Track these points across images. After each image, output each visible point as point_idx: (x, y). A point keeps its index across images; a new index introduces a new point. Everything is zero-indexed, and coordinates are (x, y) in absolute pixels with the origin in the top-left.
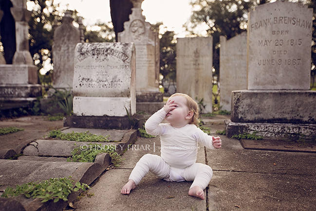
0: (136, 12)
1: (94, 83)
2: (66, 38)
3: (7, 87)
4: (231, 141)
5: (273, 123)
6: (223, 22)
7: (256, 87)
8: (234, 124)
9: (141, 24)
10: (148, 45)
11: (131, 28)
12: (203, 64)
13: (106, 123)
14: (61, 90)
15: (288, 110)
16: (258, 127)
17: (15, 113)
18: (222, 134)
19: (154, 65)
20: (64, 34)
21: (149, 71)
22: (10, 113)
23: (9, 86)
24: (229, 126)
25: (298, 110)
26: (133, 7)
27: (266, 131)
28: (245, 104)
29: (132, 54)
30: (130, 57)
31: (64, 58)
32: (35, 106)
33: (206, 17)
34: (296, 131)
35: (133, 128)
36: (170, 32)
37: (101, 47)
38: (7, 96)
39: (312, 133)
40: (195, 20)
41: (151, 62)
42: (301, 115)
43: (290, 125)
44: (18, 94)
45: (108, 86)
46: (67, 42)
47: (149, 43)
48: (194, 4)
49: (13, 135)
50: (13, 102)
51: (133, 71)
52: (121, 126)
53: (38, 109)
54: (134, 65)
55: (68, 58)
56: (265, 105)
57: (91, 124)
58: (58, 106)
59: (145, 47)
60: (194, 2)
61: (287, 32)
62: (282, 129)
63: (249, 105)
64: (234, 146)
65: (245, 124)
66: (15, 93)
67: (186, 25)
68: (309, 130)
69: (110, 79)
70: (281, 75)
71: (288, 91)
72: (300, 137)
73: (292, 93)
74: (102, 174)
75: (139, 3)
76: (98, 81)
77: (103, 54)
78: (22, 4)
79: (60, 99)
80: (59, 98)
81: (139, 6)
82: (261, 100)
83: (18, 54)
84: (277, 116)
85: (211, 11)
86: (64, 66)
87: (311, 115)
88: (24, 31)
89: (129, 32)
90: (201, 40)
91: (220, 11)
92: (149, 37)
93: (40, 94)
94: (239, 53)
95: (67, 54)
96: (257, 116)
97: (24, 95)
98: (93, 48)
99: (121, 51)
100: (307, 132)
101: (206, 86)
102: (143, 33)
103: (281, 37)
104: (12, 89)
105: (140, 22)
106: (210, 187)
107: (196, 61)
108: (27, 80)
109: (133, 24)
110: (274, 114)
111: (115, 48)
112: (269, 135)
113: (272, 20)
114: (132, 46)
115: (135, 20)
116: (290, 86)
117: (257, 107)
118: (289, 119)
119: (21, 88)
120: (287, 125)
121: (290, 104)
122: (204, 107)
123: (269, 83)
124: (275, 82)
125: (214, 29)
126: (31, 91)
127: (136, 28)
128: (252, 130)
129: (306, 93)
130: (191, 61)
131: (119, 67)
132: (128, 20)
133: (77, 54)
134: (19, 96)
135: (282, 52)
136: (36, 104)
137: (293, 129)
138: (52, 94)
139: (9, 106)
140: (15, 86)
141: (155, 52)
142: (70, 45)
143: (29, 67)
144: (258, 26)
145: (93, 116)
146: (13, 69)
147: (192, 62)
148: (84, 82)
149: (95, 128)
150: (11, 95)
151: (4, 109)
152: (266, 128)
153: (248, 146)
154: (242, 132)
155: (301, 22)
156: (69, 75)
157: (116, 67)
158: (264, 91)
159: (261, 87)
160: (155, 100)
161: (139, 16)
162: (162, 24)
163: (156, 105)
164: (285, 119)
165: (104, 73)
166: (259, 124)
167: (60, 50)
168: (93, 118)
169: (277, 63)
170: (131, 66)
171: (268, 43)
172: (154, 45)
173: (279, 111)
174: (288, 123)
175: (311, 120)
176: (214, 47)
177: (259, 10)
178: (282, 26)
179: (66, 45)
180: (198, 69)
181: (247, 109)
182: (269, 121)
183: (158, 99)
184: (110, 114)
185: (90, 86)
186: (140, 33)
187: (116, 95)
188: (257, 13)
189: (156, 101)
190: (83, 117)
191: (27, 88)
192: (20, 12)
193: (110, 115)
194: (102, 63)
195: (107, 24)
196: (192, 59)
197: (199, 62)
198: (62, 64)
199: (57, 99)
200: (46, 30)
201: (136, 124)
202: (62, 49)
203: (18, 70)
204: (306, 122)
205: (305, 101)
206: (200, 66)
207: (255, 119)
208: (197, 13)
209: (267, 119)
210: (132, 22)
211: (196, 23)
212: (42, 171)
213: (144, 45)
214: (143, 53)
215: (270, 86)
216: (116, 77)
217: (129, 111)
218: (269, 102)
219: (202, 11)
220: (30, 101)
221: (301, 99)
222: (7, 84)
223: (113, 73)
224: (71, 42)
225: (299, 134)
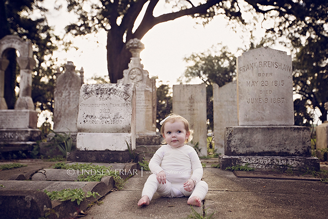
0: (134, 61)
1: (97, 119)
2: (67, 85)
3: (7, 132)
4: (225, 172)
5: (263, 156)
6: (216, 77)
7: (246, 123)
8: (227, 157)
9: (139, 72)
10: (146, 91)
11: (130, 75)
12: (197, 110)
13: (108, 157)
14: (60, 134)
15: (276, 143)
16: (249, 159)
17: (14, 155)
18: (216, 167)
19: (151, 110)
20: (66, 81)
21: (147, 115)
22: (10, 155)
23: (9, 130)
24: (223, 158)
25: (285, 144)
26: (132, 57)
27: (257, 163)
28: (236, 138)
29: (133, 94)
30: (131, 96)
31: (65, 103)
32: (35, 149)
33: (199, 71)
34: (284, 162)
35: (133, 162)
36: (166, 86)
37: (104, 87)
38: (7, 139)
39: (298, 164)
40: (189, 75)
41: (148, 107)
42: (288, 148)
43: (279, 158)
44: (18, 138)
45: (110, 122)
46: (69, 89)
47: (147, 89)
48: (188, 59)
49: (18, 169)
50: (12, 145)
51: (133, 109)
52: (122, 160)
53: (37, 152)
54: (134, 104)
55: (69, 103)
56: (255, 139)
57: (94, 158)
58: (57, 149)
59: (143, 93)
60: (187, 58)
61: (271, 74)
62: (271, 161)
63: (241, 139)
64: (228, 176)
65: (237, 157)
66: (14, 137)
67: (180, 79)
68: (296, 162)
69: (112, 116)
70: (268, 112)
71: (275, 127)
72: (288, 168)
73: (278, 128)
74: (107, 194)
75: (138, 53)
76: (101, 118)
77: (107, 93)
78: (27, 53)
79: (60, 142)
80: (58, 141)
81: (137, 56)
82: (251, 134)
83: (21, 99)
84: (266, 150)
85: (204, 66)
86: (65, 111)
87: (297, 148)
88: (28, 78)
89: (128, 79)
90: (196, 87)
91: (213, 66)
92: (147, 83)
93: (39, 138)
94: (231, 99)
95: (68, 100)
96: (248, 149)
97: (23, 139)
98: (97, 88)
99: (123, 91)
100: (294, 164)
101: (200, 130)
102: (141, 80)
103: (266, 79)
104: (12, 133)
105: (138, 70)
106: (206, 201)
107: (192, 106)
108: (28, 125)
109: (132, 71)
110: (263, 147)
111: (117, 88)
112: (260, 167)
113: (257, 64)
114: (133, 86)
115: (134, 68)
116: (277, 122)
117: (248, 141)
118: (277, 152)
119: (21, 132)
120: (276, 157)
121: (278, 138)
122: (200, 150)
123: (257, 119)
124: (263, 118)
125: (208, 83)
126: (31, 134)
127: (134, 76)
128: (244, 162)
129: (291, 128)
130: (186, 106)
131: (121, 105)
132: (127, 68)
133: (82, 93)
134: (19, 140)
135: (268, 92)
136: (36, 147)
137: (281, 161)
138: (52, 138)
139: (9, 149)
140: (15, 130)
141: (153, 98)
142: (71, 91)
143: (30, 112)
144: (245, 69)
145: (95, 151)
146: (15, 114)
147: (187, 108)
148: (88, 119)
149: (97, 162)
150: (11, 139)
151: (4, 151)
152: (257, 160)
153: (240, 175)
154: (235, 165)
155: (283, 66)
156: (69, 119)
157: (118, 105)
158: (254, 127)
159: (251, 123)
160: (152, 143)
161: (138, 65)
162: (157, 78)
163: (153, 147)
164: (274, 152)
165: (106, 111)
166: (250, 157)
167: (61, 96)
168: (96, 152)
169: (264, 101)
170: (132, 104)
171: (255, 83)
172: (151, 91)
173: (268, 145)
174: (276, 156)
175: (297, 153)
176: (207, 99)
177: (246, 55)
178: (266, 70)
179: (67, 91)
180: (193, 114)
181: (239, 143)
182: (260, 154)
183: (156, 142)
184: (112, 148)
185: (94, 122)
186: (138, 80)
187: (118, 131)
188: (244, 57)
189: (154, 145)
190: (86, 152)
191: (27, 131)
192: (26, 61)
193: (111, 150)
194: (105, 102)
195: (103, 77)
196: (187, 105)
197: (194, 108)
198: (63, 109)
199: (56, 143)
200: (43, 82)
201: (136, 157)
202: (64, 94)
203: (19, 115)
204: (293, 155)
205: (291, 136)
206: (195, 112)
207: (247, 153)
208: (191, 68)
209: (257, 152)
210: (131, 70)
211: (191, 77)
212: (54, 187)
213: (142, 91)
214: (141, 99)
215: (258, 122)
216: (118, 114)
217: (129, 146)
218: (258, 137)
219: (196, 66)
220: (29, 145)
221: (287, 134)
222: (7, 128)
223: (115, 110)
224: (73, 89)
225: (287, 165)
